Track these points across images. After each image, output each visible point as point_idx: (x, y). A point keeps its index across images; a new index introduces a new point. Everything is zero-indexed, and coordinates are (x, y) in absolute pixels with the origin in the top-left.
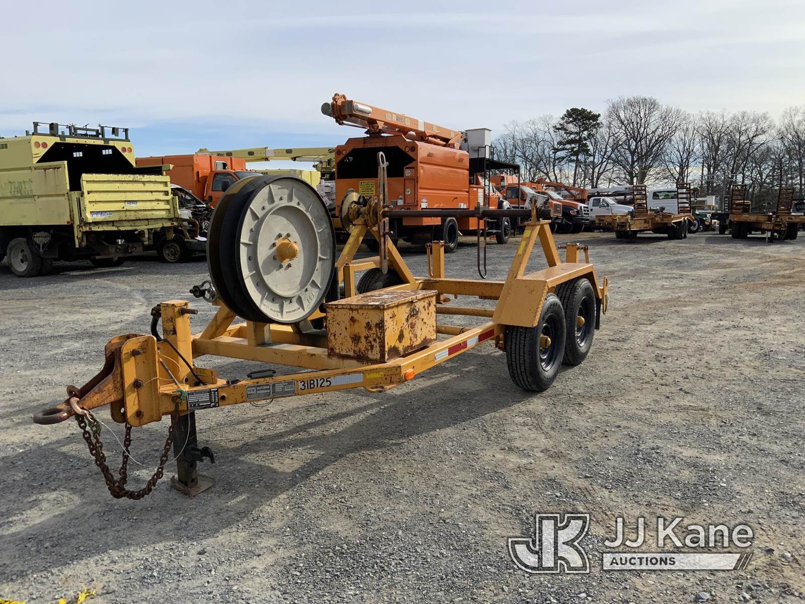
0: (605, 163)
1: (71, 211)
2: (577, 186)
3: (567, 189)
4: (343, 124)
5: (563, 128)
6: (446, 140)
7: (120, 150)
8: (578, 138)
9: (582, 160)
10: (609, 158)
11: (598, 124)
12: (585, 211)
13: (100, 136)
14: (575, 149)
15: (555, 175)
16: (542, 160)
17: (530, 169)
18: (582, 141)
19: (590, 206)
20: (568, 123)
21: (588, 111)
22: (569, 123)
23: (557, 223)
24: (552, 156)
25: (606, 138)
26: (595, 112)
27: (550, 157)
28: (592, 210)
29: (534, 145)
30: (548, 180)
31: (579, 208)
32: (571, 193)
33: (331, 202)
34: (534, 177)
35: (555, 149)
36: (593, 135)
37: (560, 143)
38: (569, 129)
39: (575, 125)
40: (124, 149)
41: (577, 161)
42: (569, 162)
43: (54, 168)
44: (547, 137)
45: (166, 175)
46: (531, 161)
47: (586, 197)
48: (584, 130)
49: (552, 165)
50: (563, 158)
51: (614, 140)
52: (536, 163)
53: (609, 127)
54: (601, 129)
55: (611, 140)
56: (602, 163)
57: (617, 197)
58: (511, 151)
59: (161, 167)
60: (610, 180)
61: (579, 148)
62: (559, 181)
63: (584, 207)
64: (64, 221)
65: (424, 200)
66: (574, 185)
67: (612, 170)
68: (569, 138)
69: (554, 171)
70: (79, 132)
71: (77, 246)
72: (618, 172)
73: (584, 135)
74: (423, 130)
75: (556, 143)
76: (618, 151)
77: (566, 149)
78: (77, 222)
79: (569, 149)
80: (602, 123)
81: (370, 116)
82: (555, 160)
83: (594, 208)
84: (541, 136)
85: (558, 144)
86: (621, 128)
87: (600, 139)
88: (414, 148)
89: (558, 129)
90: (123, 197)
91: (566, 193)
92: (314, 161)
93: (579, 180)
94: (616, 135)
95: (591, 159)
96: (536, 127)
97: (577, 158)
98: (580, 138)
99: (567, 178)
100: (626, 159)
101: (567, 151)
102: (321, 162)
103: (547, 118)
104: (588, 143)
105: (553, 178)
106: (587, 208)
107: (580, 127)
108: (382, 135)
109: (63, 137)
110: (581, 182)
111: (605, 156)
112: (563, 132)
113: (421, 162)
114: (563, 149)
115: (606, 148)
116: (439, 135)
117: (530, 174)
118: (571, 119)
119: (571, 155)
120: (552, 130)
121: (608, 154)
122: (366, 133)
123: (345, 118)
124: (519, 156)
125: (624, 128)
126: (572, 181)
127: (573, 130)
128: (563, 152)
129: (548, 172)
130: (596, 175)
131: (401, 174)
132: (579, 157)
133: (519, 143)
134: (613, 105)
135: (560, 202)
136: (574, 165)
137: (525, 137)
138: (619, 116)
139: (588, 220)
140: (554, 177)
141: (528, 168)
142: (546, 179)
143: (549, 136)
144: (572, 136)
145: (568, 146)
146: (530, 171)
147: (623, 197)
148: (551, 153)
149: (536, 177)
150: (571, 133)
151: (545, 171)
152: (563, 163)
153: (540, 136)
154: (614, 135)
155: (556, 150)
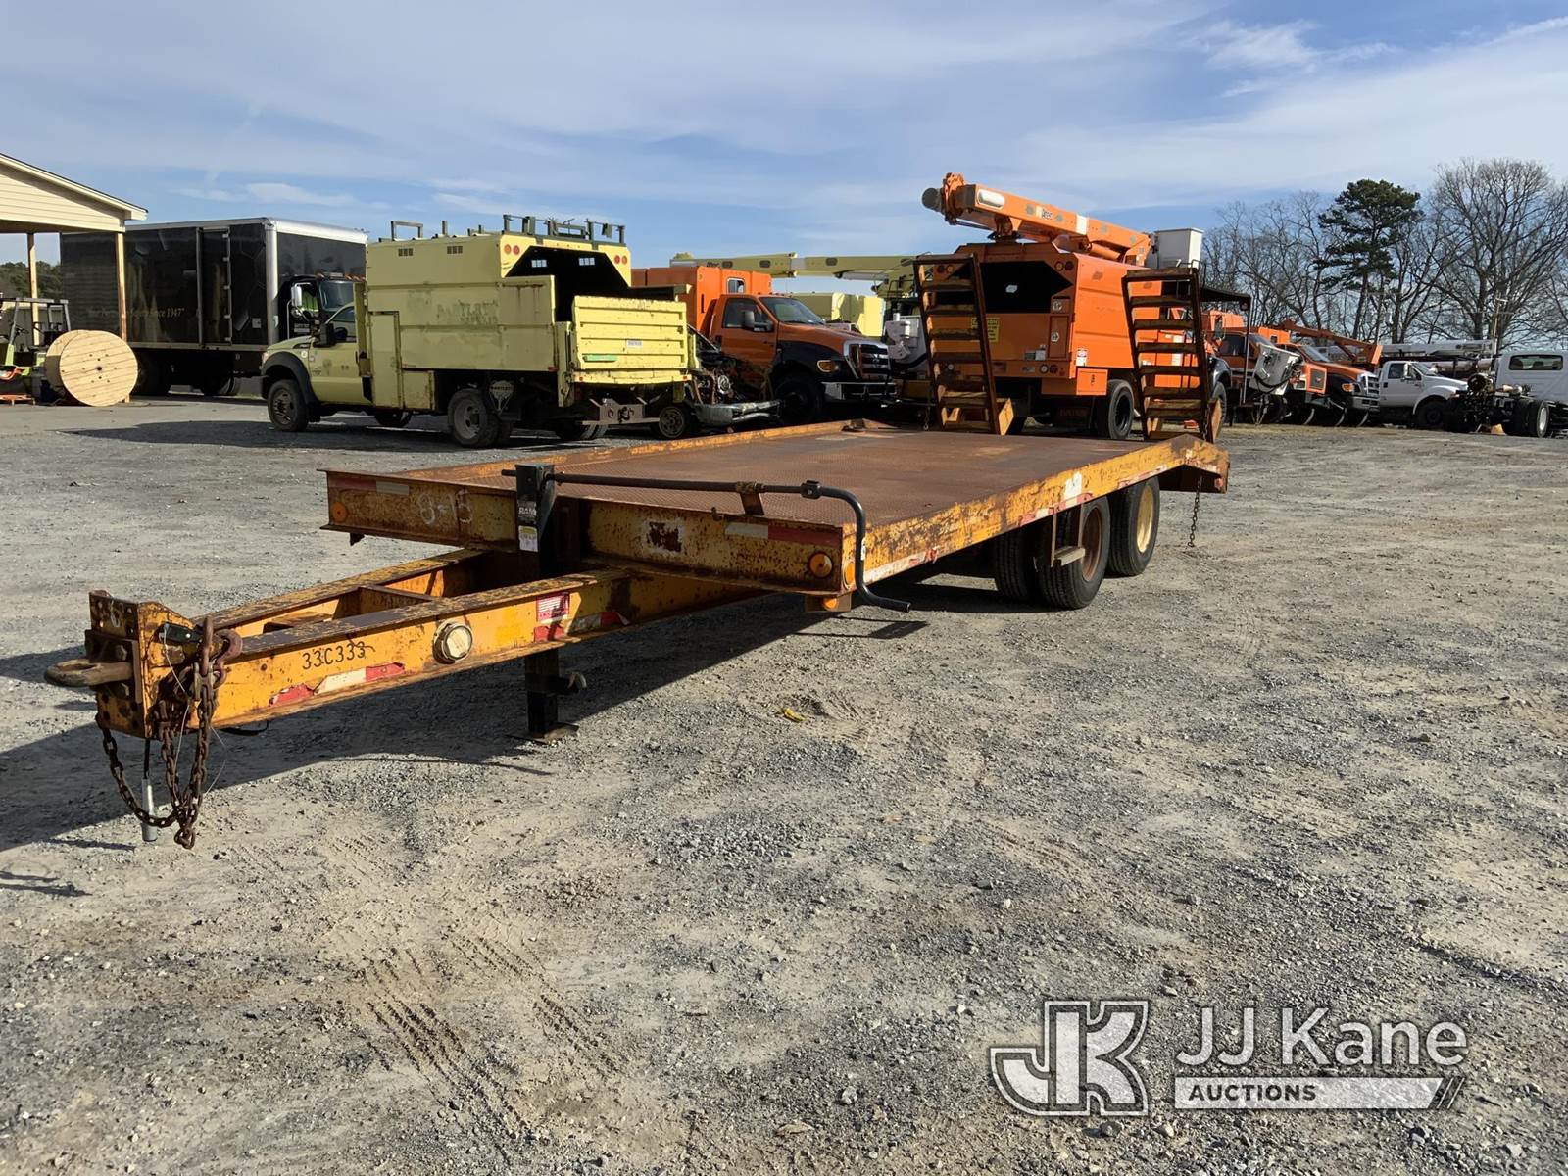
0: (1425, 293)
1: (556, 351)
2: (1361, 338)
3: (1338, 342)
4: (956, 223)
5: (1339, 219)
6: (1122, 250)
7: (612, 259)
8: (1369, 240)
9: (1376, 286)
10: (1433, 283)
11: (1415, 214)
12: (1370, 385)
13: (587, 237)
14: (1362, 263)
15: (1317, 313)
16: (1290, 281)
17: (1266, 299)
18: (1378, 247)
19: (1384, 378)
20: (1350, 209)
21: (1395, 186)
22: (1353, 210)
23: (1315, 406)
24: (1313, 274)
25: (1429, 242)
26: (1410, 191)
27: (1308, 278)
28: (1386, 385)
29: (1276, 252)
30: (1301, 324)
31: (1359, 380)
32: (1347, 351)
33: (909, 352)
34: (1273, 315)
35: (1319, 261)
36: (1402, 237)
37: (1330, 250)
38: (1353, 223)
39: (1366, 216)
40: (617, 259)
41: (1365, 288)
42: (1347, 289)
43: (534, 286)
44: (1305, 236)
45: (680, 300)
46: (1268, 283)
47: (1375, 360)
48: (1384, 226)
49: (1311, 293)
50: (1336, 280)
51: (1446, 248)
52: (1278, 289)
53: (1438, 222)
54: (1419, 224)
55: (1439, 248)
56: (1418, 292)
57: (1440, 363)
58: (1229, 263)
59: (672, 289)
60: (1433, 329)
61: (1370, 262)
62: (1324, 326)
63: (1370, 378)
64: (543, 365)
65: (1082, 353)
66: (1355, 335)
67: (1437, 308)
68: (1352, 240)
69: (1315, 306)
70: (561, 230)
71: (561, 404)
72: (1450, 312)
73: (1382, 236)
74: (1083, 233)
75: (1322, 249)
76: (1454, 270)
77: (1344, 263)
78: (563, 368)
79: (1349, 263)
80: (1422, 212)
81: (1000, 210)
82: (1318, 283)
83: (1390, 382)
84: (1292, 234)
85: (1327, 250)
86: (1461, 224)
87: (1415, 244)
88: (1072, 265)
89: (1330, 221)
90: (625, 333)
91: (1336, 349)
92: (874, 279)
93: (1367, 326)
94: (1451, 237)
95: (1395, 284)
96: (1284, 215)
97: (1365, 281)
98: (1375, 241)
99: (1343, 321)
100: (1469, 286)
101: (1344, 266)
102: (886, 282)
103: (1308, 200)
104: (1390, 251)
105: (1311, 320)
106: (1377, 380)
107: (1375, 218)
108: (1018, 241)
109: (539, 239)
110: (1371, 329)
111: (1425, 280)
112: (1339, 228)
113: (1081, 289)
114: (1337, 263)
115: (1427, 264)
116: (1109, 240)
117: (1264, 309)
118: (1357, 203)
119: (1353, 275)
120: (1315, 224)
121: (1433, 275)
122: (990, 237)
123: (960, 213)
124: (1244, 274)
125: (1468, 224)
126: (1351, 328)
127: (1360, 224)
128: (1335, 268)
129: (1302, 308)
130: (1403, 316)
131: (1046, 308)
132: (1370, 280)
133: (1246, 246)
134: (1449, 175)
135: (1324, 366)
136: (1359, 295)
137: (1259, 234)
138: (1460, 199)
139: (1376, 403)
140: (1314, 318)
141: (1261, 297)
142: (1297, 320)
143: (1310, 234)
144: (1358, 236)
145: (1348, 257)
146: (1264, 304)
147: (1450, 363)
148: (1311, 268)
149: (1277, 316)
150: (1355, 231)
151: (1297, 304)
152: (1334, 290)
153: (1291, 232)
154: (1445, 237)
155: (1322, 264)
